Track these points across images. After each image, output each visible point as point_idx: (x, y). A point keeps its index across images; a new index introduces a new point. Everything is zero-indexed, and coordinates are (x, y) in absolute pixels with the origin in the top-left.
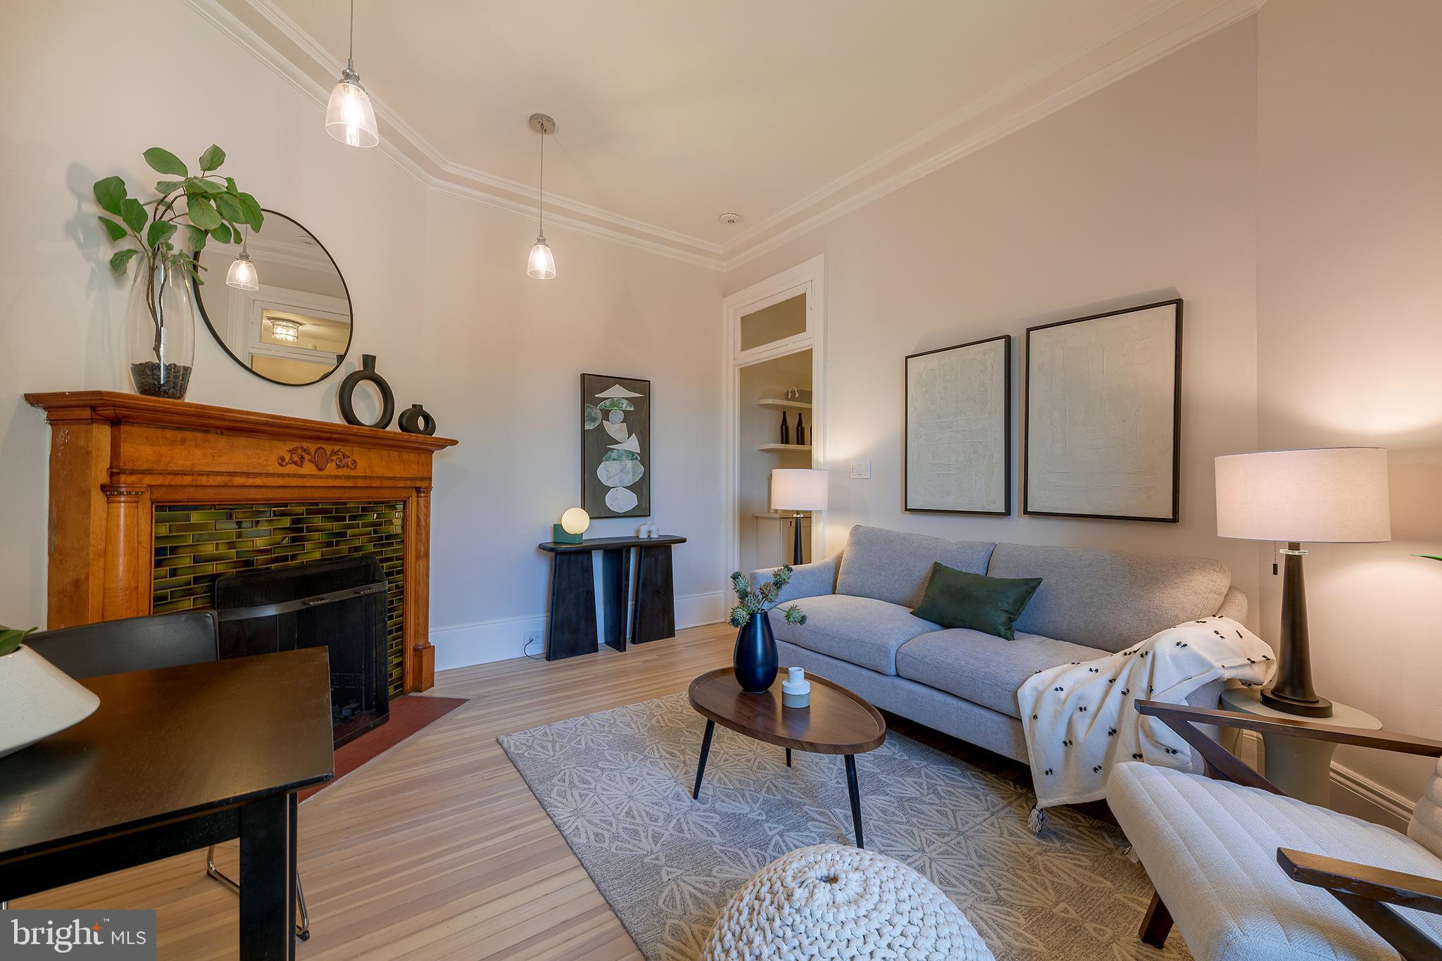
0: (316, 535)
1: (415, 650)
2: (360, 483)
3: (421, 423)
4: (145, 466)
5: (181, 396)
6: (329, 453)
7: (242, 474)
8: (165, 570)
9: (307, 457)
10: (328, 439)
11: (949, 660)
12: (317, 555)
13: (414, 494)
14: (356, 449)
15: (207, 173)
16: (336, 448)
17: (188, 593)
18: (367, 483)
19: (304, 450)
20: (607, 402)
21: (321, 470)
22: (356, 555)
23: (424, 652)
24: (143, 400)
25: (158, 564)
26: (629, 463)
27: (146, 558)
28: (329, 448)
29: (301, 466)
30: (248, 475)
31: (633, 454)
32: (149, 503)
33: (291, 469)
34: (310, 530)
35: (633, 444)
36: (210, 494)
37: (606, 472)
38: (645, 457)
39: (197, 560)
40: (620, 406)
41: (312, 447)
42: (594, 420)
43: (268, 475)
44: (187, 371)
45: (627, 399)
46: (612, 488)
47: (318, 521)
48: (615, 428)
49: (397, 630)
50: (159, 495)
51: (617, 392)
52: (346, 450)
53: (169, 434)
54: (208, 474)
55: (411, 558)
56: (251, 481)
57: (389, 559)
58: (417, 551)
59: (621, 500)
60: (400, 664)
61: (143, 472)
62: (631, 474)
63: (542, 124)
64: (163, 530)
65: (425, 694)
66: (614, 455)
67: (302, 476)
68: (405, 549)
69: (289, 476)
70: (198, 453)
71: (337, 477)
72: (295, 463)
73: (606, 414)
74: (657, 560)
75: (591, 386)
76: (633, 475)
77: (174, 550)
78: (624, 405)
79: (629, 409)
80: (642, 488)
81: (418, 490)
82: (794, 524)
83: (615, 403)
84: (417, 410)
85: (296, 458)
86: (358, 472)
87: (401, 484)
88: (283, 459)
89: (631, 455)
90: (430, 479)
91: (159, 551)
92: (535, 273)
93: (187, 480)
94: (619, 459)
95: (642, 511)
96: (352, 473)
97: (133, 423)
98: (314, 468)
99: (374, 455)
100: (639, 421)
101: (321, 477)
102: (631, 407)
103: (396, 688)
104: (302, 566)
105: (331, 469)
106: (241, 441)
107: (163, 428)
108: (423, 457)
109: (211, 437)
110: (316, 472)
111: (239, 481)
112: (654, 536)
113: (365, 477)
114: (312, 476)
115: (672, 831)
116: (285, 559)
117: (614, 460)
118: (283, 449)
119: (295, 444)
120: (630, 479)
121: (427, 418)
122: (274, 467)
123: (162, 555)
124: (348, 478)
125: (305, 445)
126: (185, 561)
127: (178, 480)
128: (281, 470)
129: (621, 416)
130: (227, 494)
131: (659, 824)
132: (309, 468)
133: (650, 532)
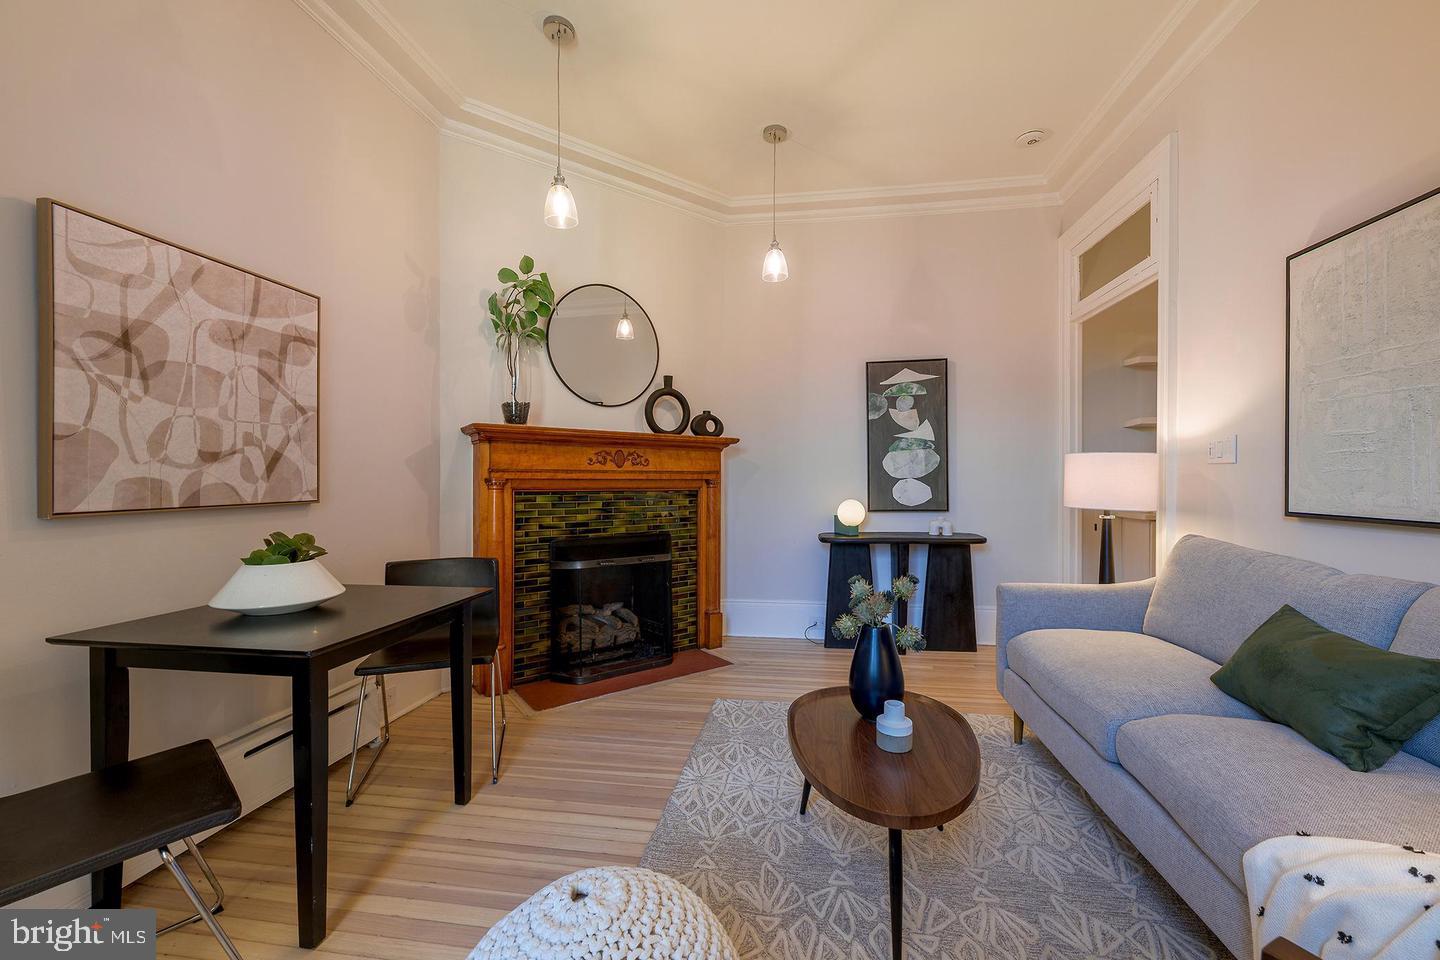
0: (622, 515)
1: (706, 614)
2: (652, 476)
3: (710, 426)
4: (505, 467)
5: (525, 422)
6: (626, 454)
7: (563, 471)
8: (521, 532)
9: (609, 458)
10: (622, 444)
11: (1174, 763)
12: (623, 530)
13: (705, 485)
14: (649, 450)
15: (530, 275)
16: (632, 450)
17: (535, 548)
18: (657, 476)
19: (607, 453)
20: (894, 389)
21: (619, 467)
22: (654, 532)
23: (715, 616)
24: (507, 427)
25: (518, 528)
26: (921, 453)
27: (509, 524)
28: (626, 451)
29: (604, 464)
30: (567, 471)
31: (925, 442)
32: (510, 490)
33: (597, 467)
34: (618, 511)
35: (926, 431)
36: (546, 485)
37: (891, 463)
38: (941, 444)
39: (541, 527)
40: (909, 391)
41: (613, 450)
42: (878, 409)
43: (580, 471)
44: (527, 405)
45: (917, 382)
46: (899, 479)
47: (623, 505)
48: (904, 415)
49: (691, 595)
50: (515, 485)
51: (906, 376)
52: (640, 451)
53: (518, 446)
54: (541, 471)
55: (703, 537)
56: (569, 476)
57: (683, 537)
58: (708, 532)
59: (911, 492)
60: (695, 623)
61: (504, 471)
62: (924, 464)
63: (775, 134)
64: (521, 507)
65: (712, 652)
66: (903, 444)
67: (606, 472)
68: (697, 530)
69: (596, 472)
70: (535, 458)
71: (632, 472)
72: (600, 462)
73: (892, 402)
74: (949, 560)
75: (877, 373)
76: (926, 465)
77: (527, 520)
78: (914, 391)
79: (919, 393)
80: (938, 479)
81: (708, 482)
82: (1100, 527)
83: (903, 388)
84: (707, 416)
85: (600, 459)
86: (651, 468)
87: (689, 477)
88: (591, 460)
89: (924, 444)
90: (718, 472)
91: (517, 520)
92: (769, 276)
93: (529, 475)
94: (908, 448)
95: (939, 503)
96: (645, 469)
97: (497, 441)
98: (614, 466)
99: (664, 454)
100: (935, 404)
101: (620, 472)
102: (923, 390)
103: (690, 641)
104: (611, 538)
105: (628, 465)
106: (563, 448)
107: (514, 443)
108: (711, 454)
109: (543, 447)
110: (616, 469)
111: (560, 476)
112: (947, 533)
113: (656, 472)
114: (613, 472)
115: (748, 830)
116: (598, 531)
117: (902, 449)
118: (591, 452)
119: (600, 449)
120: (921, 471)
121: (716, 421)
122: (585, 466)
123: (519, 524)
124: (641, 472)
125: (607, 449)
126: (534, 527)
127: (523, 476)
128: (589, 468)
129: (910, 401)
130: (557, 486)
131: (745, 819)
132: (610, 466)
133: (941, 528)
